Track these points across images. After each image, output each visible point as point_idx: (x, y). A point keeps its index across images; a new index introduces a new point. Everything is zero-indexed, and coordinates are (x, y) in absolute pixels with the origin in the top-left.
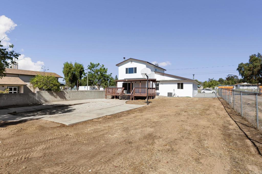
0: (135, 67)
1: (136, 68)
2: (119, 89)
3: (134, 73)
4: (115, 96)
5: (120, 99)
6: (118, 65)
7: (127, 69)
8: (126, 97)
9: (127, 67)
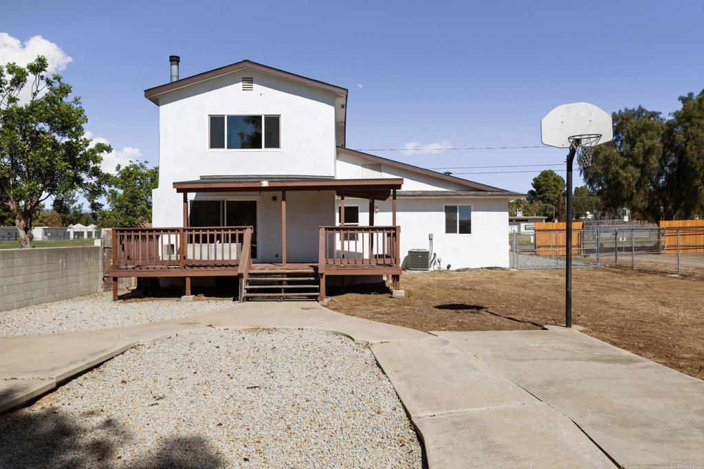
0: (272, 112)
1: (273, 122)
2: (165, 239)
3: (266, 147)
4: (188, 281)
5: (248, 299)
6: (157, 96)
7: (216, 122)
8: (281, 283)
9: (217, 112)
